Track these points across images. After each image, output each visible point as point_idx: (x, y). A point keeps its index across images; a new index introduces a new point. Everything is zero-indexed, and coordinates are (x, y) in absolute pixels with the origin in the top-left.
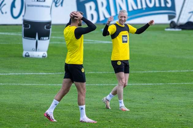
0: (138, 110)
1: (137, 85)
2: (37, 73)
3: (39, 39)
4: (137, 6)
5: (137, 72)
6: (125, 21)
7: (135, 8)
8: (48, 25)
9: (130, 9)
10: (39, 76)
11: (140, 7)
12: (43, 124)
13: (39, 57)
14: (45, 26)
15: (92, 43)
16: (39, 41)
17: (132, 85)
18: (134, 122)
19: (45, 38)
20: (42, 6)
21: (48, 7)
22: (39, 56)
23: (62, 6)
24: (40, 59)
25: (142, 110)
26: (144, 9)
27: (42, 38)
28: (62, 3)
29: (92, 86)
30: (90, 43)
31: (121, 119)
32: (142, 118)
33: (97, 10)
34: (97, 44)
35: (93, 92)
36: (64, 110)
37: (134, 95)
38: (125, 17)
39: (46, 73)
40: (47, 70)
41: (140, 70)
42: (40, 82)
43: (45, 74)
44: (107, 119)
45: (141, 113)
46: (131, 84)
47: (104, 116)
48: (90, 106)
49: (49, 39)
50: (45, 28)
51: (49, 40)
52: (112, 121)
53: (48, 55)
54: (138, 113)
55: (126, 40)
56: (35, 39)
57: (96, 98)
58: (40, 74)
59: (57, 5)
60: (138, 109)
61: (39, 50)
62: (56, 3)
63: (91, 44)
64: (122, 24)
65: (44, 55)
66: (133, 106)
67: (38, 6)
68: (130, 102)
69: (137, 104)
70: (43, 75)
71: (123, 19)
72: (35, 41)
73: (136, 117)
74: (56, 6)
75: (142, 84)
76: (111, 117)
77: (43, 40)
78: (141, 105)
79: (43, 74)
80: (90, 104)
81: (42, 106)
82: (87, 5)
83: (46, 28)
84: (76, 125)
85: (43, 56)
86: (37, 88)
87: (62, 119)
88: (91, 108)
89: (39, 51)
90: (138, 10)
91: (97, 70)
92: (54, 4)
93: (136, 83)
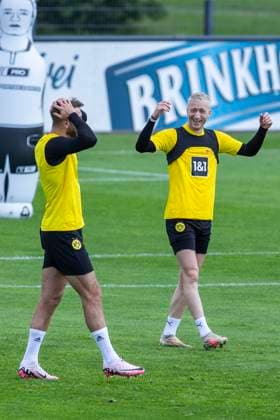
0: (263, 349)
1: (261, 287)
2: (8, 256)
3: (13, 171)
4: (258, 84)
5: (258, 253)
6: (203, 121)
7: (254, 90)
8: (36, 135)
9: (242, 94)
10: (13, 265)
11: (265, 88)
12: (25, 387)
13: (11, 216)
14: (28, 139)
15: (146, 180)
16: (12, 177)
17: (247, 287)
18: (253, 380)
19: (27, 169)
20: (21, 88)
21: (35, 89)
22: (11, 213)
23: (69, 85)
24: (14, 220)
25: (274, 350)
26: (277, 94)
27: (21, 168)
28: (69, 79)
29: (147, 288)
30: (142, 179)
31: (221, 372)
32: (273, 369)
33: (157, 95)
34: (158, 182)
35: (148, 305)
36: (77, 351)
37: (251, 311)
38: (202, 111)
39: (29, 255)
40: (31, 250)
41: (267, 249)
42: (13, 279)
43: (28, 258)
44: (186, 373)
45: (271, 357)
46: (244, 284)
47: (177, 366)
48: (142, 339)
49: (36, 170)
50: (28, 143)
51: (37, 174)
52: (198, 379)
53: (34, 210)
54: (261, 357)
55: (202, 169)
56: (3, 172)
57: (158, 319)
58: (15, 258)
59: (58, 84)
60: (262, 346)
61: (12, 197)
62: (55, 79)
63: (144, 183)
64: (197, 130)
65: (25, 212)
66: (250, 340)
67: (11, 87)
68: (242, 330)
69: (260, 335)
70: (23, 262)
71: (198, 115)
72: (3, 176)
73: (258, 366)
74: (55, 87)
75: (273, 284)
76: (195, 367)
77: (23, 173)
78: (270, 335)
79: (23, 258)
80: (142, 336)
81: (20, 339)
82: (133, 85)
83: (31, 142)
84: (107, 388)
85: (22, 215)
86: (7, 294)
87: (72, 375)
88: (143, 345)
89: (13, 200)
90: (261, 95)
91: (158, 248)
92: (50, 81)
93: (257, 281)
